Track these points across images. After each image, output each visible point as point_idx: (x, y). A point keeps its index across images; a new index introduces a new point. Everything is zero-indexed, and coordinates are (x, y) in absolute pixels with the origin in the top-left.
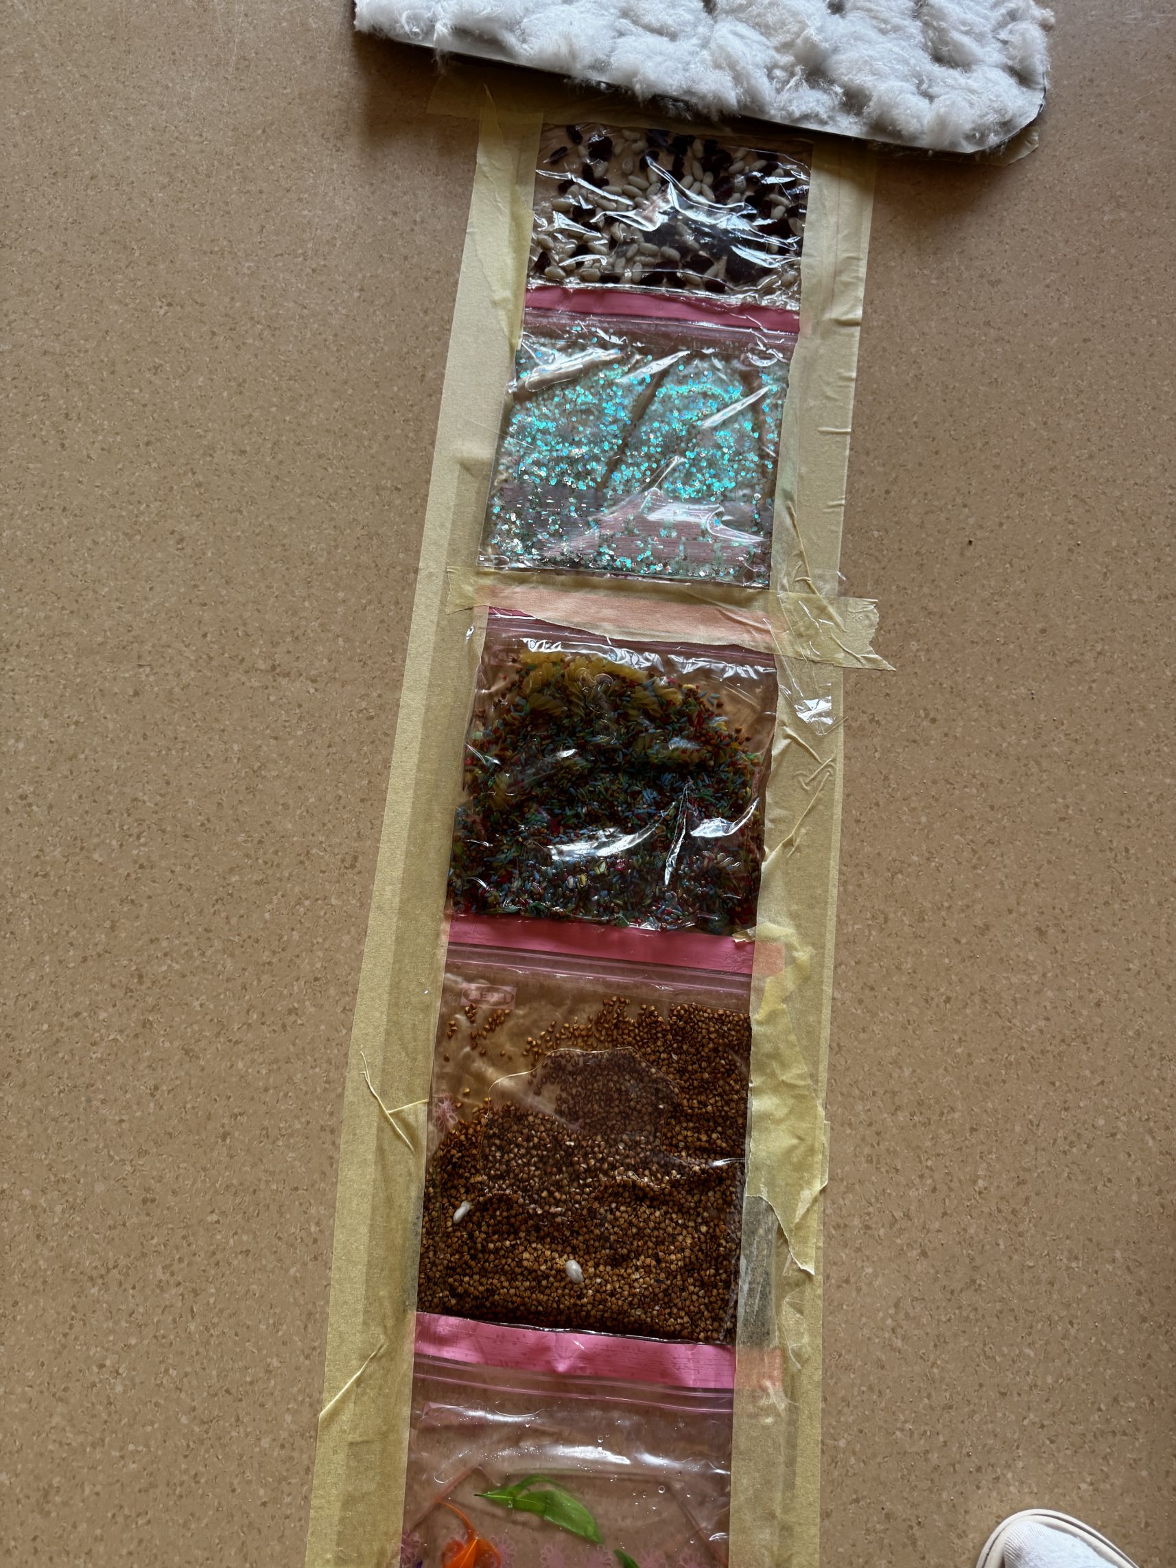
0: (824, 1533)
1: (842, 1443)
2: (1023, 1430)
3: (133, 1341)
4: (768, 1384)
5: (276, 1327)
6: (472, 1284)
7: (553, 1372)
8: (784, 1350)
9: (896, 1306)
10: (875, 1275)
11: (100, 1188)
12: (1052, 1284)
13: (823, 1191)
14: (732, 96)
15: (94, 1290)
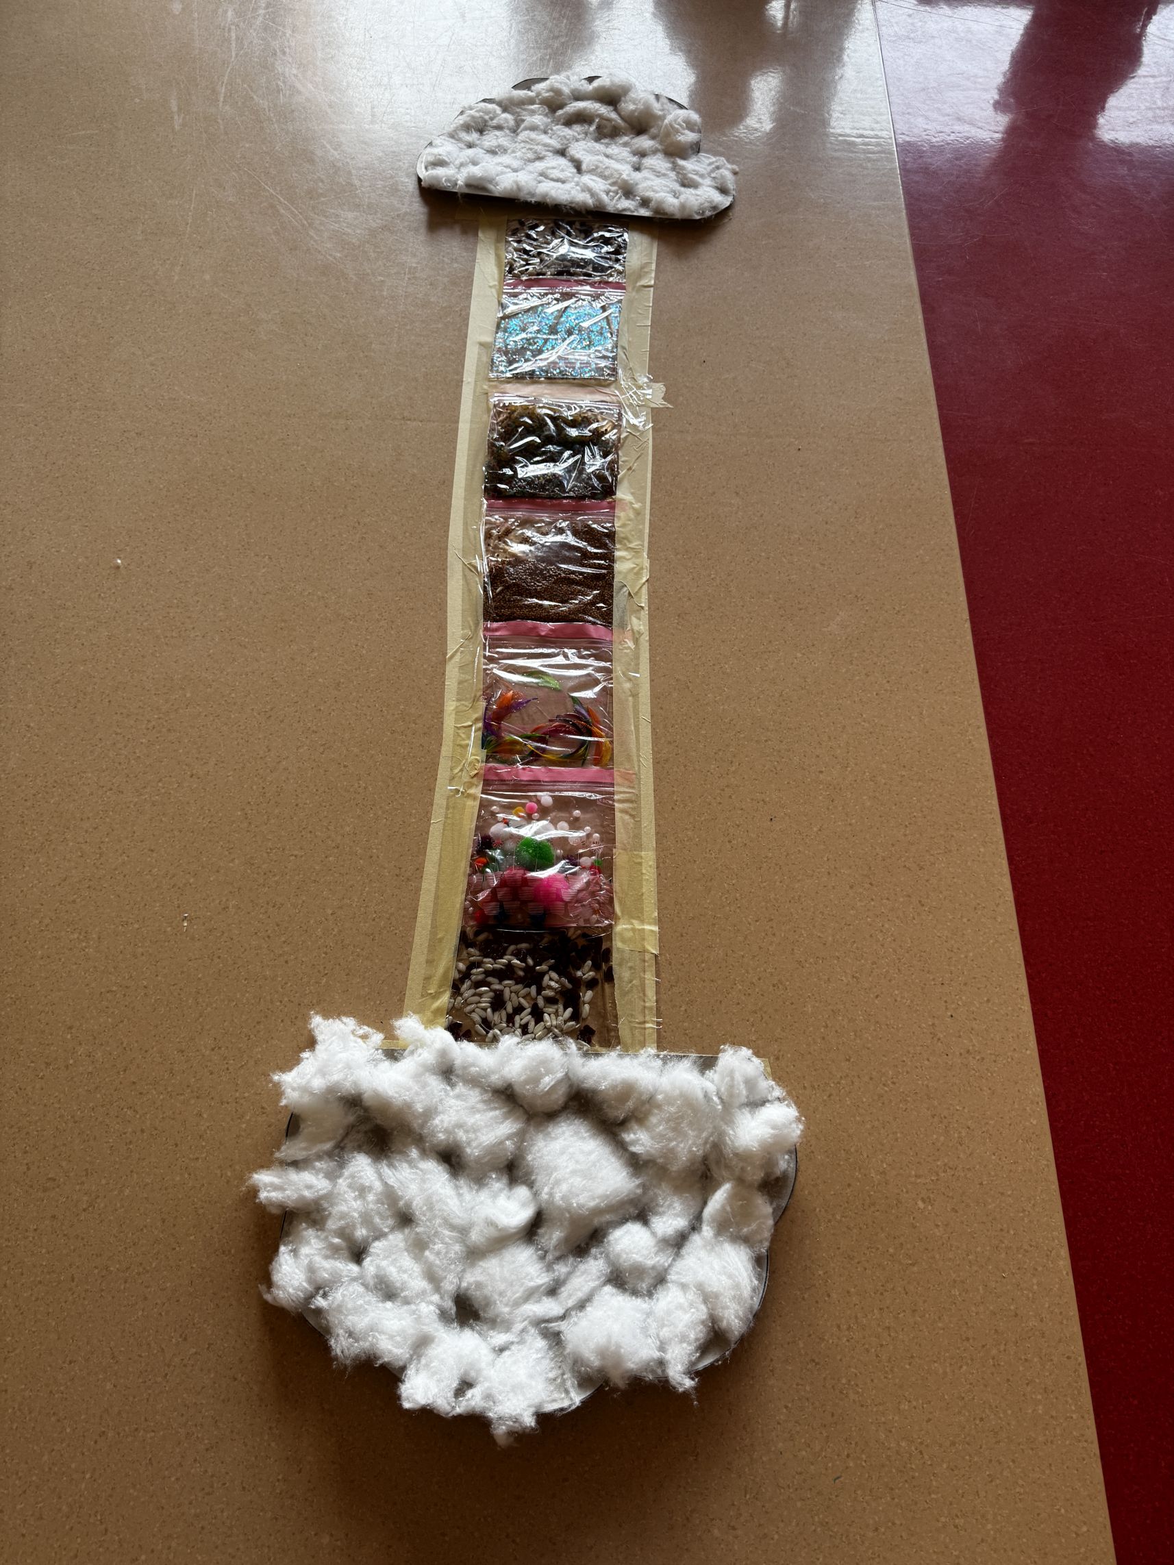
0: (651, 686)
1: (658, 659)
2: (732, 652)
3: (368, 637)
4: (626, 640)
5: (426, 632)
6: (507, 612)
7: (540, 636)
8: (632, 630)
9: (679, 616)
10: (670, 606)
11: (350, 590)
12: (743, 606)
13: (647, 581)
14: (590, 201)
15: (351, 622)
